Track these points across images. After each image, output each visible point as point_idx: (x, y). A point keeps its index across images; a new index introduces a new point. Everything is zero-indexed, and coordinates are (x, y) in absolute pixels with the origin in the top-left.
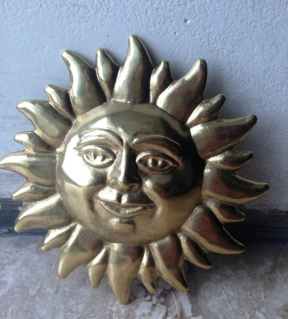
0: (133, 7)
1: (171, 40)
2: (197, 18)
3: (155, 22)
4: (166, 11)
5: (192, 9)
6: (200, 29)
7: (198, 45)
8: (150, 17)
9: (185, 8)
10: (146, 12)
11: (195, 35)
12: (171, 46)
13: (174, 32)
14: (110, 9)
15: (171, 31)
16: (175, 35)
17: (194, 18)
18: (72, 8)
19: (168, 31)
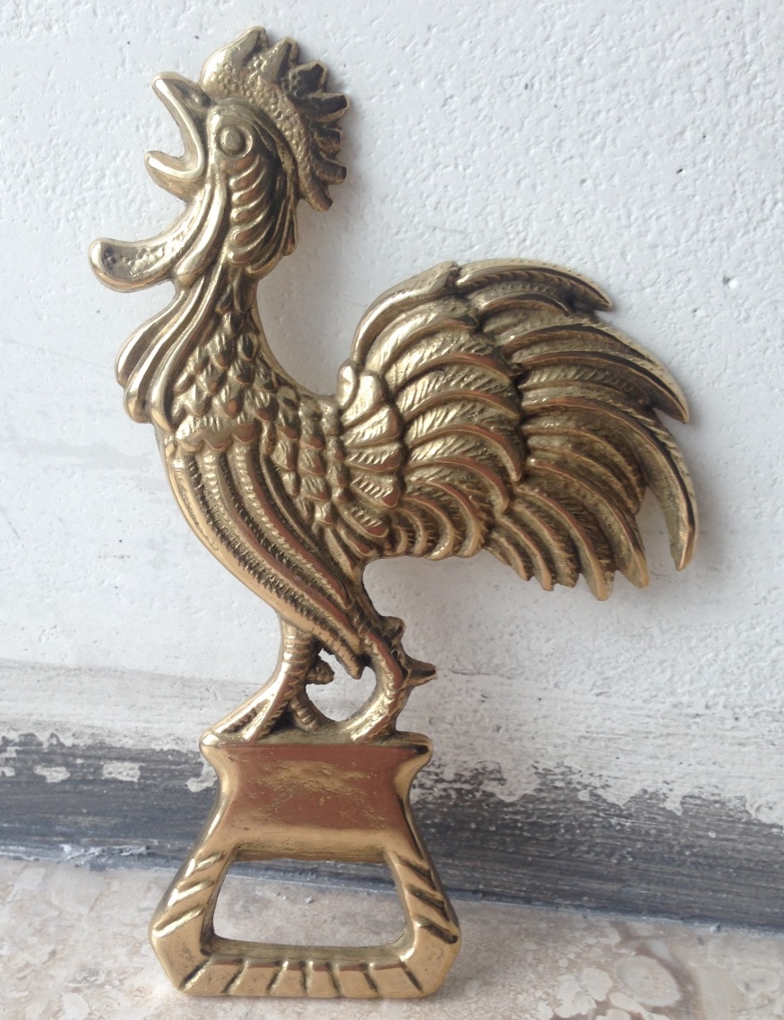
0: (589, 241)
1: (681, 329)
2: (759, 275)
3: (643, 281)
4: (677, 253)
5: (746, 251)
6: (764, 303)
7: (754, 344)
8: (632, 266)
9: (728, 249)
10: (623, 254)
11: (747, 319)
12: (680, 347)
13: (691, 308)
14: (528, 243)
15: (685, 306)
16: (694, 316)
17: (750, 275)
18: (426, 236)
19: (676, 305)
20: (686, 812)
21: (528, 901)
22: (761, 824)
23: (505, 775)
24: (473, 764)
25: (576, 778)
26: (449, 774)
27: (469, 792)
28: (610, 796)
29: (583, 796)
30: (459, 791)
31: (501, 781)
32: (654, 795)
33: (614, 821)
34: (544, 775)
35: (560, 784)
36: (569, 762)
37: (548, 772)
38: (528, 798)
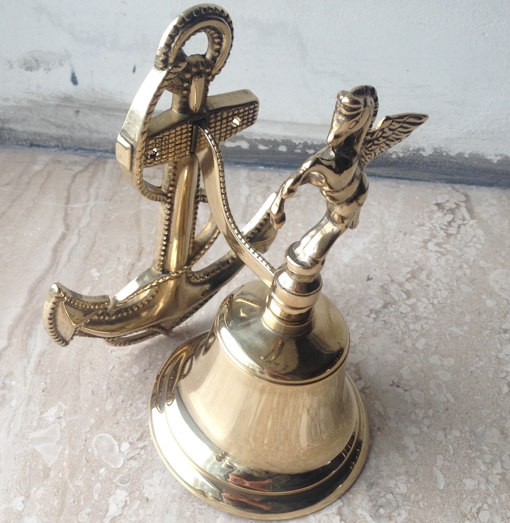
20: (470, 157)
21: (428, 181)
22: (488, 160)
23: (426, 149)
24: (417, 146)
25: (442, 149)
26: (411, 149)
27: (416, 154)
28: (451, 154)
29: (444, 154)
30: (413, 154)
31: (424, 151)
32: (462, 153)
33: (452, 160)
34: (435, 149)
35: (439, 151)
36: (441, 145)
37: (436, 148)
38: (430, 155)
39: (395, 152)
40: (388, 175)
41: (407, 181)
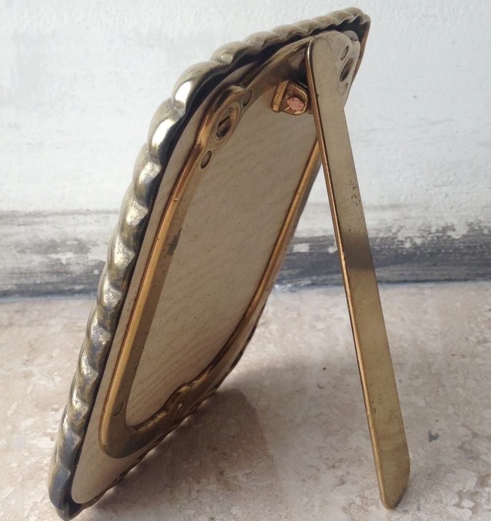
21: (466, 280)
23: (456, 228)
24: (443, 224)
25: (482, 224)
26: (433, 230)
27: (442, 237)
29: (485, 232)
30: (437, 237)
31: (454, 230)
34: (470, 225)
35: (477, 228)
36: (479, 218)
37: (472, 223)
38: (464, 236)
39: (409, 237)
40: (401, 278)
41: (432, 285)
